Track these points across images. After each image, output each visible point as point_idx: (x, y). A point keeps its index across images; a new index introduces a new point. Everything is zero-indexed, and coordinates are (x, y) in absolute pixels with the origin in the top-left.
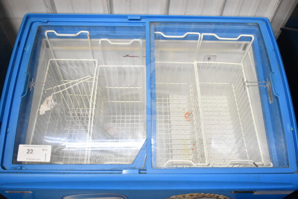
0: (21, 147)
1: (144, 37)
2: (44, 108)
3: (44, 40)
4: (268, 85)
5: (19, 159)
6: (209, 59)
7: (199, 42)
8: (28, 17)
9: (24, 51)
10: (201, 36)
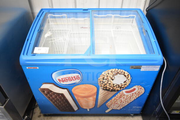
0: (35, 48)
1: (89, 17)
2: (46, 36)
3: (47, 19)
4: (142, 27)
5: (34, 53)
6: (118, 29)
7: (113, 19)
8: (42, 10)
9: (39, 19)
10: (113, 16)
